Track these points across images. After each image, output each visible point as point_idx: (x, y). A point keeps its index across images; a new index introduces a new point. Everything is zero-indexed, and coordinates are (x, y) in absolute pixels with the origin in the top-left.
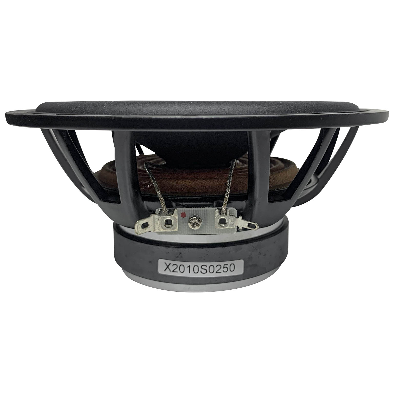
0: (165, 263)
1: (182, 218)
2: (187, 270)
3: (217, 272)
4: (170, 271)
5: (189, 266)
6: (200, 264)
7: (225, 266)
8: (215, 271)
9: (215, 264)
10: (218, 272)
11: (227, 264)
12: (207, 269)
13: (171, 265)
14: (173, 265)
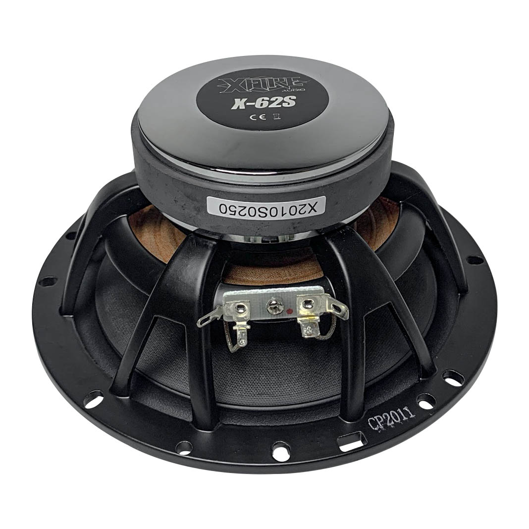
0: (315, 211)
1: (292, 308)
2: (286, 211)
3: (245, 207)
4: (309, 204)
5: (283, 215)
6: (269, 218)
7: (233, 213)
8: (247, 209)
9: (247, 218)
10: (243, 208)
11: (230, 214)
12: (258, 213)
13: (307, 212)
14: (305, 212)
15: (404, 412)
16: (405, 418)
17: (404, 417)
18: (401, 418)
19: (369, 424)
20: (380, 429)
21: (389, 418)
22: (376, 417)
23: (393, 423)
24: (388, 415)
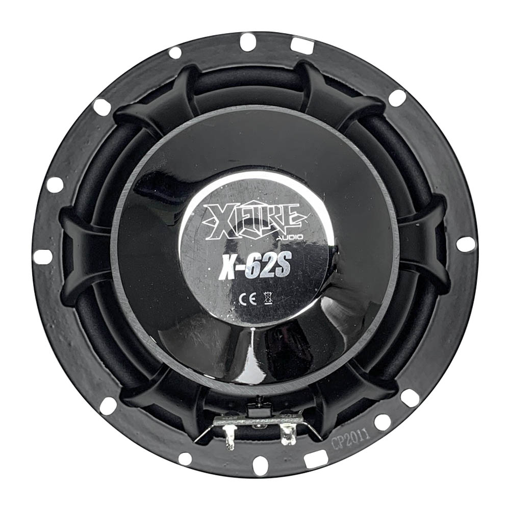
15: (363, 433)
16: (362, 440)
17: (361, 438)
18: (359, 438)
19: (332, 443)
20: (339, 449)
21: (349, 438)
22: (338, 437)
23: (351, 443)
24: (348, 436)
